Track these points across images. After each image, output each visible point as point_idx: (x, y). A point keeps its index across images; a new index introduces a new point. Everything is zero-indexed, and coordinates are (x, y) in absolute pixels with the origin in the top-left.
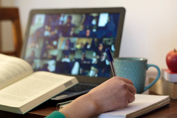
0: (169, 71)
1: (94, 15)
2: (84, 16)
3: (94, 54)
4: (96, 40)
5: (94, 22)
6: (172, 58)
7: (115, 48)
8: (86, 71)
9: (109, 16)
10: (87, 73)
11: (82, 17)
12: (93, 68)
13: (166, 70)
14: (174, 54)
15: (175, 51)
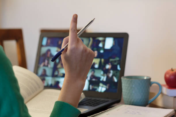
0: (167, 86)
1: (101, 39)
2: (91, 39)
3: (102, 73)
4: (103, 60)
5: (101, 45)
6: (170, 76)
7: (120, 67)
8: (95, 87)
9: (114, 40)
10: (96, 89)
11: (90, 40)
12: (101, 84)
13: (164, 86)
14: (171, 72)
15: (172, 70)
